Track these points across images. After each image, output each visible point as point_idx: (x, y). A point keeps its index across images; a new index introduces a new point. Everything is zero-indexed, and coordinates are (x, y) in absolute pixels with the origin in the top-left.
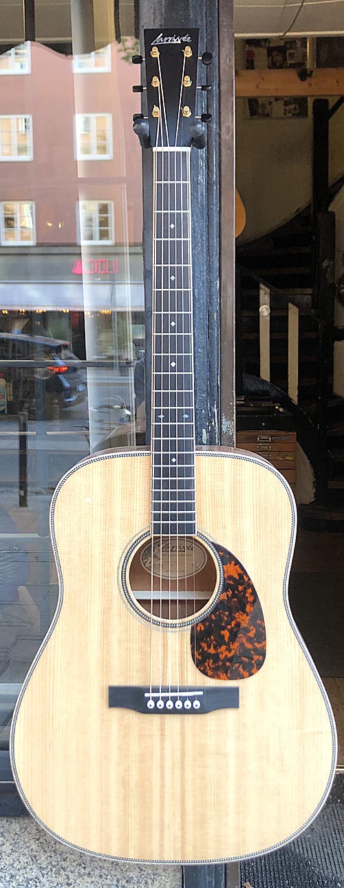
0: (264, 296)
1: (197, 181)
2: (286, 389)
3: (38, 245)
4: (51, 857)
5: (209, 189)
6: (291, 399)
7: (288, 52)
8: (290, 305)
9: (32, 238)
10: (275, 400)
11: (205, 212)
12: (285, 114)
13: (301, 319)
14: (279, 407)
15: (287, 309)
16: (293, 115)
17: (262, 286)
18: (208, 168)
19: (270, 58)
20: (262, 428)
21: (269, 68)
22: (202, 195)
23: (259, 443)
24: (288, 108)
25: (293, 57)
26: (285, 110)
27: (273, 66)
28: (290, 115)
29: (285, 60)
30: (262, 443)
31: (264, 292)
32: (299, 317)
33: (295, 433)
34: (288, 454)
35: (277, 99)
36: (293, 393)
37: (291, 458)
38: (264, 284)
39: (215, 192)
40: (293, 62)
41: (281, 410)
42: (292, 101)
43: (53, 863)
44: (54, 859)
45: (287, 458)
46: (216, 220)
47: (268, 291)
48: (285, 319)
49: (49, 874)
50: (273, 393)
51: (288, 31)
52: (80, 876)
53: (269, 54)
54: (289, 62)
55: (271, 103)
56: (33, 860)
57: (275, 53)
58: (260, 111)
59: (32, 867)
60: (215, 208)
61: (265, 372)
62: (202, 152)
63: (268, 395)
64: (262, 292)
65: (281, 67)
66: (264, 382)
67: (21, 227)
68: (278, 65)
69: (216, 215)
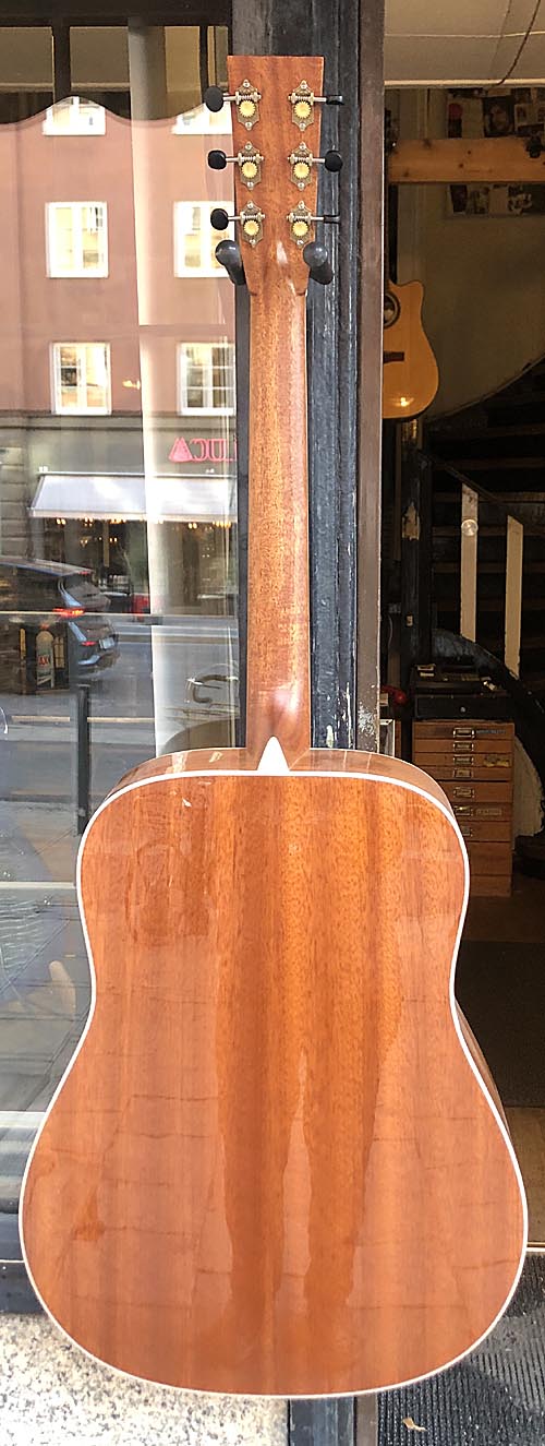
0: (470, 504)
1: (321, 334)
2: (501, 654)
3: (115, 414)
4: (88, 1375)
5: (341, 347)
6: (509, 671)
7: (516, 106)
8: (510, 518)
9: (104, 404)
10: (484, 671)
11: (334, 384)
12: (510, 209)
13: (528, 542)
14: (489, 682)
15: (505, 525)
16: (523, 211)
17: (465, 487)
18: (340, 315)
19: (487, 117)
20: (461, 716)
21: (487, 136)
22: (329, 356)
23: (456, 739)
24: (514, 199)
25: (525, 115)
26: (511, 202)
27: (492, 132)
28: (518, 211)
29: (512, 122)
30: (459, 739)
31: (468, 498)
32: (524, 537)
33: (513, 724)
34: (501, 757)
35: (497, 186)
36: (513, 661)
37: (506, 765)
38: (468, 486)
39: (350, 353)
40: (525, 124)
41: (492, 687)
42: (521, 189)
43: (92, 1384)
44: (93, 1378)
45: (499, 764)
46: (351, 396)
47: (476, 496)
48: (502, 542)
49: (86, 1399)
50: (481, 661)
51: (507, 78)
52: (132, 1403)
53: (486, 111)
54: (518, 124)
55: (487, 191)
56: (60, 1379)
57: (495, 109)
58: (469, 203)
59: (58, 1388)
60: (351, 378)
61: (468, 627)
62: (331, 289)
63: (473, 664)
64: (465, 499)
65: (502, 134)
66: (465, 641)
67: (89, 385)
68: (500, 128)
69: (351, 387)
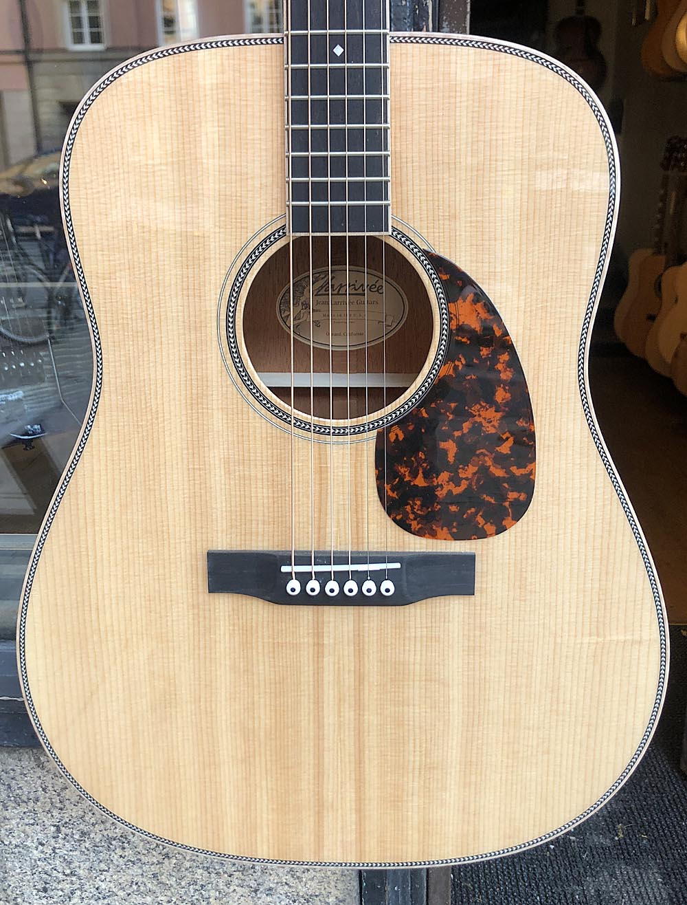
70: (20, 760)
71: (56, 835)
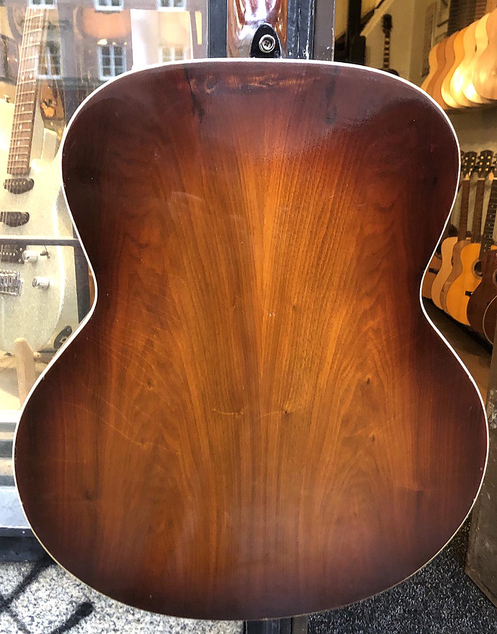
70: (7, 570)
71: (30, 623)
